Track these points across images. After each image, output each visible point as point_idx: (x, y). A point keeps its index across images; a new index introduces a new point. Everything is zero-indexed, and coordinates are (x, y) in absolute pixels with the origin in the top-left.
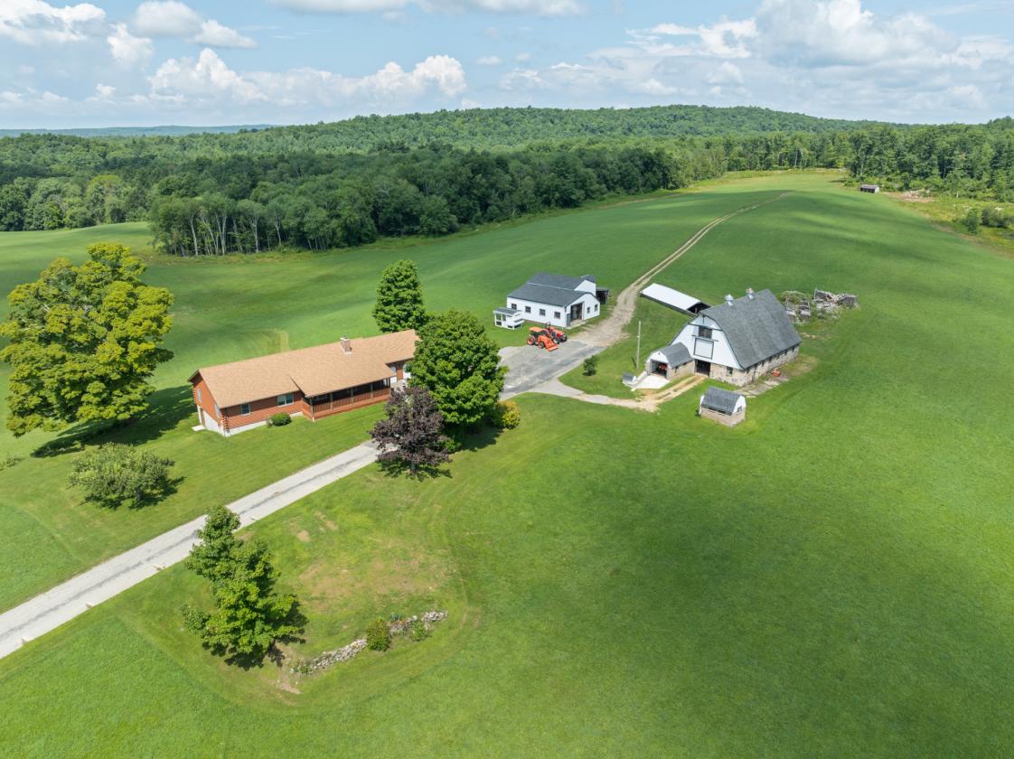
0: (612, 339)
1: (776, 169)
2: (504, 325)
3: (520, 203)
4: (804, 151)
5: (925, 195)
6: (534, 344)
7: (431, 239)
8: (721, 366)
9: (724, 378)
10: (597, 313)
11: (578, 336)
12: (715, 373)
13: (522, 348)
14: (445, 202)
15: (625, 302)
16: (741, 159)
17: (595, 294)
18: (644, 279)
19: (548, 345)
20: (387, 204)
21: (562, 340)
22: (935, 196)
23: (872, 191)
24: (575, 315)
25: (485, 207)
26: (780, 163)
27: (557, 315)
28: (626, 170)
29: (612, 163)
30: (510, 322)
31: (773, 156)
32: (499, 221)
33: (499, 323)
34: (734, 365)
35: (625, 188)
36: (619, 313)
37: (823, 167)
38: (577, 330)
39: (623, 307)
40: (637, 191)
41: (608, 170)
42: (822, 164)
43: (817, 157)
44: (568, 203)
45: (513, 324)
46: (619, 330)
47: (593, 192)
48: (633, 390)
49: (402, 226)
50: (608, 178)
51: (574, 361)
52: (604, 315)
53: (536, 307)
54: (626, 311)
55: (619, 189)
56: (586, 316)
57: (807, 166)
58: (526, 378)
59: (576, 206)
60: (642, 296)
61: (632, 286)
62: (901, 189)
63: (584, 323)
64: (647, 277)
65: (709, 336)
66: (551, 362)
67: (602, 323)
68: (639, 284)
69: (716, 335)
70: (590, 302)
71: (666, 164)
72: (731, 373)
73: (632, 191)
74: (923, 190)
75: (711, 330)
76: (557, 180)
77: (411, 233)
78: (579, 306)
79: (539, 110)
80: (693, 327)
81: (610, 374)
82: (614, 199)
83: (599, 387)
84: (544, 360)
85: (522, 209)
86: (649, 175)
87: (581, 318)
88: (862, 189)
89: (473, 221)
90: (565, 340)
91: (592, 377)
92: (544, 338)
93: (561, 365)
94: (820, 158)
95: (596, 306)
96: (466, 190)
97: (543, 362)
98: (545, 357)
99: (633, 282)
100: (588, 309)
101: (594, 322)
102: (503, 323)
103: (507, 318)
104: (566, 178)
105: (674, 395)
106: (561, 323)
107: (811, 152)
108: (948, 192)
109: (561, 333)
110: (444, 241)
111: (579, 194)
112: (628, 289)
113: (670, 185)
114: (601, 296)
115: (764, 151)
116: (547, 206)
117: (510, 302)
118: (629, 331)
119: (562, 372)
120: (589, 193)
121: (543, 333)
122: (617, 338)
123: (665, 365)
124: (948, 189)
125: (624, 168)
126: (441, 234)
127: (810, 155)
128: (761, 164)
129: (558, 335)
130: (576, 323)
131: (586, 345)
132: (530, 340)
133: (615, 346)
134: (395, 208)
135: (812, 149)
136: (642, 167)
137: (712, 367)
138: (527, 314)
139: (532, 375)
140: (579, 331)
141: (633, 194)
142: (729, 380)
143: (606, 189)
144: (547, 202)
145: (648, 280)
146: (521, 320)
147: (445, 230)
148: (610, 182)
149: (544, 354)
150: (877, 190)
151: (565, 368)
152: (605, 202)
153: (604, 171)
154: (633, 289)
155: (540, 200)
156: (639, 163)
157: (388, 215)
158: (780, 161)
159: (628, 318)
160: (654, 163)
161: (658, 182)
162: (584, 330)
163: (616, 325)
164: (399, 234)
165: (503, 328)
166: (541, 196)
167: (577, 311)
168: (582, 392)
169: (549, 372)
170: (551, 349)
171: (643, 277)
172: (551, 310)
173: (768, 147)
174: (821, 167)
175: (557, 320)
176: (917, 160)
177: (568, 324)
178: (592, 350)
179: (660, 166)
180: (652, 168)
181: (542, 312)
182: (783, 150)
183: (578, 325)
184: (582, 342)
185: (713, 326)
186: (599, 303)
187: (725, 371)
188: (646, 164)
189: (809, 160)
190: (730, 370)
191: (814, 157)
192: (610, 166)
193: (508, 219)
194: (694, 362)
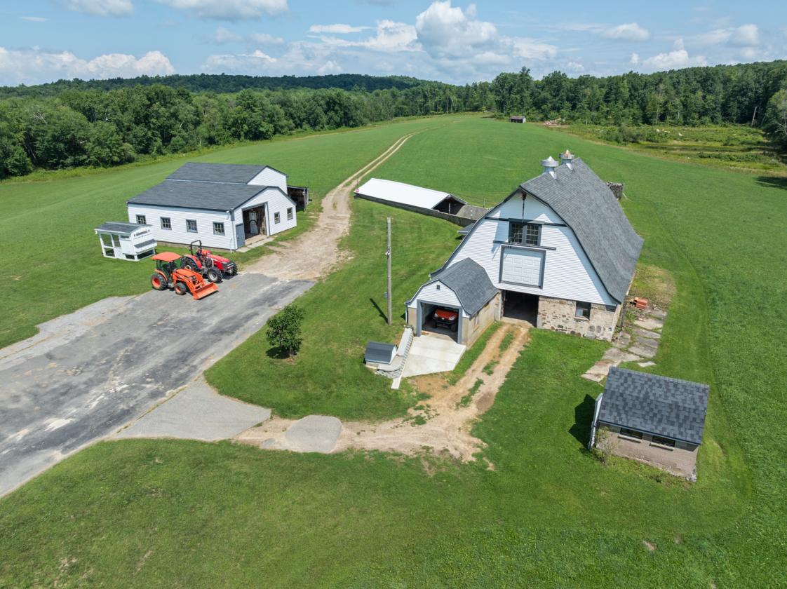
0: (323, 263)
1: (433, 114)
2: (119, 254)
3: (207, 135)
4: (454, 98)
5: (562, 124)
6: (165, 287)
7: (101, 169)
8: (562, 301)
9: (570, 326)
10: (293, 223)
11: (259, 264)
12: (550, 317)
13: (138, 298)
14: (114, 128)
15: (335, 206)
16: (405, 106)
17: (286, 191)
18: (353, 179)
19: (193, 287)
20: (43, 131)
21: (225, 272)
22: (569, 124)
23: (521, 121)
24: (254, 228)
25: (167, 139)
26: (436, 110)
27: (219, 228)
28: (310, 109)
29: (297, 103)
30: (127, 247)
31: (430, 104)
32: (185, 152)
33: (110, 252)
34: (593, 295)
35: (311, 126)
36: (328, 221)
37: (470, 111)
38: (259, 253)
39: (332, 213)
40: (322, 128)
41: (294, 109)
42: (469, 109)
43: (464, 104)
44: (256, 135)
45: (135, 251)
46: (334, 247)
47: (282, 127)
48: (396, 385)
49: (66, 158)
50: (295, 116)
51: (248, 318)
52: (305, 226)
53: (178, 218)
54: (339, 218)
55: (305, 126)
56: (273, 228)
57: (457, 111)
58: (117, 384)
59: (266, 139)
60: (358, 196)
61: (340, 186)
62: (542, 120)
63: (271, 240)
64: (357, 177)
65: (535, 240)
66: (196, 325)
67: (302, 237)
68: (348, 185)
69: (549, 236)
70: (277, 203)
71: (346, 104)
72: (587, 314)
73: (318, 128)
74: (560, 119)
75: (537, 227)
76: (245, 113)
77: (76, 164)
78: (260, 210)
79: (232, 77)
80: (496, 224)
81: (334, 346)
82: (301, 134)
83: (310, 387)
84: (181, 322)
85: (211, 141)
86: (331, 113)
87: (264, 231)
88: (512, 120)
89: (154, 153)
90: (234, 274)
91: (291, 361)
92: (186, 273)
93: (221, 332)
94: (467, 104)
95: (289, 211)
96: (143, 119)
97: (178, 328)
98: (184, 315)
99: (340, 183)
100: (277, 215)
101: (289, 237)
102: (116, 250)
103: (122, 242)
104: (253, 111)
105: (494, 383)
106: (228, 241)
107: (460, 100)
108: (579, 120)
109: (224, 260)
110: (118, 170)
111: (266, 127)
112: (335, 191)
113: (351, 123)
114: (295, 195)
115: (422, 100)
116: (236, 140)
117: (133, 212)
118: (351, 247)
119: (216, 355)
120: (278, 127)
121: (186, 262)
122: (333, 260)
123: (454, 312)
124: (578, 118)
125: (308, 107)
126: (114, 164)
127: (458, 101)
128: (421, 110)
129: (218, 265)
130: (256, 242)
131: (275, 280)
132: (156, 280)
133: (331, 276)
134: (53, 136)
135: (459, 97)
136: (325, 107)
137: (542, 305)
138: (166, 231)
139: (138, 372)
140: (262, 253)
141: (319, 131)
142: (583, 329)
143: (294, 125)
144: (236, 135)
145: (359, 180)
146: (152, 241)
147: (116, 159)
148: (297, 119)
149: (182, 308)
150: (524, 120)
151: (226, 340)
152: (293, 136)
153: (291, 109)
154: (342, 191)
155: (229, 133)
156: (322, 102)
157: (46, 144)
158: (436, 107)
159: (343, 227)
160: (335, 103)
161: (341, 120)
162: (273, 252)
163: (327, 240)
164: (64, 166)
165: (118, 260)
166: (229, 129)
167: (253, 221)
168: (266, 413)
169: (184, 357)
170: (201, 295)
171: (352, 177)
172: (205, 220)
173: (425, 96)
174: (468, 111)
175: (219, 237)
176: (549, 97)
177: (241, 244)
178: (287, 289)
179: (340, 105)
180: (334, 107)
181: (192, 225)
182: (438, 98)
183: (261, 244)
184: (268, 274)
185: (543, 217)
186: (293, 207)
187: (571, 311)
188: (328, 103)
189: (458, 106)
190: (585, 308)
191: (462, 103)
192: (295, 105)
193: (195, 150)
194: (499, 296)
